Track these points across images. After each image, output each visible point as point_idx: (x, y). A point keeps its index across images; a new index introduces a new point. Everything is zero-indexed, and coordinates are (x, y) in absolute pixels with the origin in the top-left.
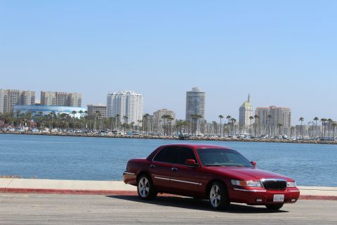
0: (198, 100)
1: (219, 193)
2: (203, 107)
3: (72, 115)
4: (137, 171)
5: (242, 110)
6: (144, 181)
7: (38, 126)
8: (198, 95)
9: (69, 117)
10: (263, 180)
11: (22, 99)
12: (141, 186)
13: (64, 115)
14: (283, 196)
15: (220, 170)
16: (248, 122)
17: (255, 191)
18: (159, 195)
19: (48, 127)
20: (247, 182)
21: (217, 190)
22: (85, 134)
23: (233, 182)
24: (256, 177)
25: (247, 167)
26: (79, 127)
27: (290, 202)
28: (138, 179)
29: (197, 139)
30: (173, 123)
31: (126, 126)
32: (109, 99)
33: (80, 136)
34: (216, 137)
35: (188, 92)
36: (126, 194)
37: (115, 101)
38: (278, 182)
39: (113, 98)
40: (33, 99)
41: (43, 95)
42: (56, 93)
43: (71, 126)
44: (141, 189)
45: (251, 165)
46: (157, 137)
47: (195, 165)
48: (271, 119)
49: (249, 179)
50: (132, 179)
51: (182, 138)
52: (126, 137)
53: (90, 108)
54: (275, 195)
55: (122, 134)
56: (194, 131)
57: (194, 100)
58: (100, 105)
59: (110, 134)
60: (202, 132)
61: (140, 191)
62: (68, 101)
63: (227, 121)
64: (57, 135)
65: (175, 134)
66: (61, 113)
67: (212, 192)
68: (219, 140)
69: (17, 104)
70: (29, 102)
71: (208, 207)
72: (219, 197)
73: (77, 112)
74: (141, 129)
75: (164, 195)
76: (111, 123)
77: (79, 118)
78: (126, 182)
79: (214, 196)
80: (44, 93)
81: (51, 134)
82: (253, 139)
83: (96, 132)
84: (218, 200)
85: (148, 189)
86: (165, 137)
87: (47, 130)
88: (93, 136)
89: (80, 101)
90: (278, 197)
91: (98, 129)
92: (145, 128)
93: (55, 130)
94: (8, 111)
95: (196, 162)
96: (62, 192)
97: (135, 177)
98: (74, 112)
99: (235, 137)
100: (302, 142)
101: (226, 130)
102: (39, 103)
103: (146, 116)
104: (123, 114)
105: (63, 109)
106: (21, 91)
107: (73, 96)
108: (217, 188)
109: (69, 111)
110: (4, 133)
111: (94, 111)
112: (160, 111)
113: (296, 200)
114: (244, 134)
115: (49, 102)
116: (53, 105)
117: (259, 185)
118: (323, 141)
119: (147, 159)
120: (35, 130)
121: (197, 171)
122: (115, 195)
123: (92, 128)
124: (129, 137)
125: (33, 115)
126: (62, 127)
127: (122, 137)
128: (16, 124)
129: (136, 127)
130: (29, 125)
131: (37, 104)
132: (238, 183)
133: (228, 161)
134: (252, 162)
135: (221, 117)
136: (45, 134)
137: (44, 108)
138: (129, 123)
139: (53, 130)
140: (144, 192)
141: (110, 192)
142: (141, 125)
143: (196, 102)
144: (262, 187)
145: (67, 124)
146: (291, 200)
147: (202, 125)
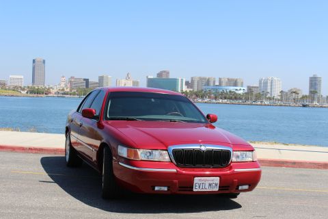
0: (317, 82)
2: (320, 87)
3: (237, 92)
7: (216, 98)
8: (317, 79)
9: (235, 93)
11: (208, 82)
13: (230, 91)
14: (217, 180)
19: (221, 98)
20: (139, 152)
22: (243, 103)
26: (240, 99)
29: (314, 107)
30: (300, 96)
31: (270, 99)
32: (260, 83)
33: (240, 104)
35: (311, 78)
37: (264, 83)
38: (209, 152)
39: (263, 81)
40: (214, 82)
41: (220, 79)
42: (228, 79)
43: (236, 98)
51: (304, 106)
52: (268, 105)
53: (248, 87)
54: (196, 180)
55: (266, 103)
56: (312, 102)
57: (314, 82)
58: (255, 85)
59: (259, 103)
60: (318, 102)
62: (235, 84)
64: (226, 103)
65: (300, 104)
69: (205, 85)
70: (212, 84)
73: (241, 90)
74: (279, 100)
81: (222, 103)
87: (221, 101)
88: (248, 104)
89: (242, 83)
90: (207, 183)
91: (251, 100)
94: (200, 89)
98: (237, 90)
102: (218, 84)
103: (282, 92)
104: (269, 90)
105: (232, 88)
106: (207, 78)
107: (238, 80)
115: (224, 84)
116: (226, 86)
117: (167, 158)
120: (214, 101)
123: (248, 99)
124: (270, 105)
125: (214, 91)
126: (231, 98)
127: (265, 105)
128: (202, 97)
129: (276, 99)
130: (210, 97)
131: (216, 86)
134: (208, 116)
136: (219, 103)
137: (220, 87)
138: (272, 96)
139: (224, 101)
142: (279, 98)
143: (315, 84)
144: (172, 162)
145: (233, 97)
146: (238, 188)
147: (318, 98)
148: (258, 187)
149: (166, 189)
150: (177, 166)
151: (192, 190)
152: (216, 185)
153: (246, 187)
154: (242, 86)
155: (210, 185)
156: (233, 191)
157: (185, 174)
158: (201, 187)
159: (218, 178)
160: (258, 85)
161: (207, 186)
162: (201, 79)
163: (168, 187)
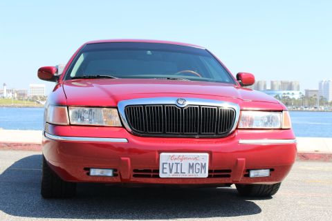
3: (291, 97)
9: (289, 98)
11: (257, 87)
13: (284, 97)
32: (320, 84)
37: (324, 86)
38: (193, 110)
39: (323, 83)
40: (265, 86)
41: (272, 83)
42: (282, 82)
53: (307, 91)
54: (164, 157)
62: (290, 87)
70: (262, 88)
73: (296, 95)
77: (297, 98)
89: (298, 86)
90: (184, 162)
102: (270, 88)
106: (257, 81)
107: (294, 84)
109: (289, 94)
111: (310, 95)
115: (276, 88)
116: (279, 90)
131: (268, 90)
137: (274, 92)
144: (123, 127)
146: (247, 175)
149: (109, 173)
150: (134, 134)
151: (158, 176)
152: (203, 167)
153: (265, 173)
154: (298, 90)
155: (191, 166)
156: (241, 180)
158: (174, 170)
159: (207, 155)
161: (186, 169)
163: (115, 170)
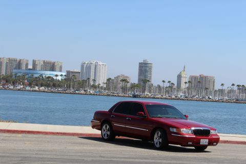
0: (147, 69)
1: (160, 137)
2: (151, 74)
3: (55, 78)
4: (101, 119)
5: (179, 77)
6: (106, 127)
7: (30, 85)
8: (147, 65)
9: (53, 79)
10: (193, 128)
11: (19, 65)
12: (104, 131)
13: (49, 77)
14: (207, 140)
15: (162, 120)
16: (183, 86)
17: (187, 136)
18: (117, 137)
19: (37, 85)
20: (182, 130)
21: (159, 135)
22: (64, 92)
23: (171, 130)
24: (188, 126)
25: (181, 118)
26: (60, 86)
27: (213, 145)
28: (102, 126)
29: (146, 97)
30: (129, 85)
31: (94, 87)
32: (82, 66)
33: (60, 93)
34: (159, 96)
35: (141, 64)
36: (93, 136)
37: (87, 68)
39: (85, 66)
40: (27, 65)
41: (33, 60)
42: (44, 61)
43: (54, 85)
44: (104, 133)
45: (185, 117)
46: (117, 95)
47: (143, 116)
48: (200, 84)
49: (183, 128)
50: (98, 126)
51: (135, 96)
52: (94, 95)
53: (68, 72)
54: (201, 140)
55: (91, 92)
56: (144, 91)
57: (144, 69)
58: (75, 71)
59: (83, 92)
60: (150, 92)
61: (103, 134)
62: (52, 67)
63: (168, 85)
64: (44, 92)
65: (130, 93)
66: (47, 76)
67: (156, 136)
68: (161, 98)
69: (15, 68)
70: (24, 67)
71: (152, 147)
72: (161, 140)
73: (59, 76)
74: (105, 89)
75: (121, 137)
76: (83, 84)
77: (60, 80)
78: (93, 127)
79: (157, 139)
80: (35, 61)
81: (39, 91)
82: (186, 99)
83: (72, 90)
84: (160, 142)
85: (109, 133)
86: (123, 95)
87: (37, 88)
88: (70, 93)
89: (61, 67)
91: (73, 88)
92: (108, 88)
93: (42, 88)
94: (9, 74)
95: (145, 114)
96: (46, 133)
97: (100, 124)
98: (57, 76)
99: (173, 97)
100: (223, 102)
101: (167, 92)
103: (109, 80)
104: (92, 78)
105: (48, 73)
106: (18, 59)
107: (56, 64)
108: (160, 134)
109: (53, 75)
110: (5, 89)
111: (71, 75)
112: (119, 76)
113: (217, 143)
114: (181, 94)
115: (38, 68)
116: (41, 70)
117: (190, 132)
118: (238, 101)
119: (109, 111)
120: (28, 88)
121: (145, 121)
122: (85, 136)
123: (70, 87)
124: (97, 95)
125: (27, 77)
126: (47, 86)
127: (91, 94)
128: (14, 83)
129: (102, 87)
130: (23, 84)
131: (30, 69)
132: (175, 130)
133: (168, 114)
134: (185, 115)
135: (164, 81)
136: (35, 91)
137: (35, 72)
138: (97, 84)
139: (41, 88)
140: (106, 135)
141: (81, 134)
142: (105, 86)
143: (146, 70)
144: (192, 133)
145: (51, 84)
147: (150, 87)
148: (218, 144)
149: (191, 143)
150: (195, 135)
151: (200, 144)
153: (215, 144)
154: (61, 71)
157: (197, 138)
160: (79, 70)
161: (204, 143)
162: (11, 61)
